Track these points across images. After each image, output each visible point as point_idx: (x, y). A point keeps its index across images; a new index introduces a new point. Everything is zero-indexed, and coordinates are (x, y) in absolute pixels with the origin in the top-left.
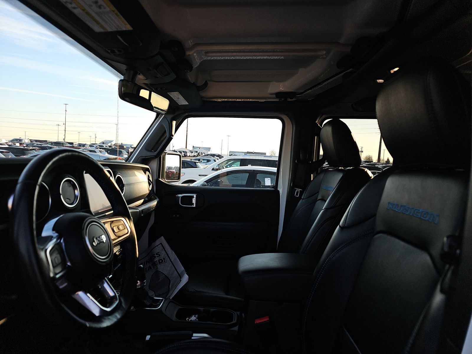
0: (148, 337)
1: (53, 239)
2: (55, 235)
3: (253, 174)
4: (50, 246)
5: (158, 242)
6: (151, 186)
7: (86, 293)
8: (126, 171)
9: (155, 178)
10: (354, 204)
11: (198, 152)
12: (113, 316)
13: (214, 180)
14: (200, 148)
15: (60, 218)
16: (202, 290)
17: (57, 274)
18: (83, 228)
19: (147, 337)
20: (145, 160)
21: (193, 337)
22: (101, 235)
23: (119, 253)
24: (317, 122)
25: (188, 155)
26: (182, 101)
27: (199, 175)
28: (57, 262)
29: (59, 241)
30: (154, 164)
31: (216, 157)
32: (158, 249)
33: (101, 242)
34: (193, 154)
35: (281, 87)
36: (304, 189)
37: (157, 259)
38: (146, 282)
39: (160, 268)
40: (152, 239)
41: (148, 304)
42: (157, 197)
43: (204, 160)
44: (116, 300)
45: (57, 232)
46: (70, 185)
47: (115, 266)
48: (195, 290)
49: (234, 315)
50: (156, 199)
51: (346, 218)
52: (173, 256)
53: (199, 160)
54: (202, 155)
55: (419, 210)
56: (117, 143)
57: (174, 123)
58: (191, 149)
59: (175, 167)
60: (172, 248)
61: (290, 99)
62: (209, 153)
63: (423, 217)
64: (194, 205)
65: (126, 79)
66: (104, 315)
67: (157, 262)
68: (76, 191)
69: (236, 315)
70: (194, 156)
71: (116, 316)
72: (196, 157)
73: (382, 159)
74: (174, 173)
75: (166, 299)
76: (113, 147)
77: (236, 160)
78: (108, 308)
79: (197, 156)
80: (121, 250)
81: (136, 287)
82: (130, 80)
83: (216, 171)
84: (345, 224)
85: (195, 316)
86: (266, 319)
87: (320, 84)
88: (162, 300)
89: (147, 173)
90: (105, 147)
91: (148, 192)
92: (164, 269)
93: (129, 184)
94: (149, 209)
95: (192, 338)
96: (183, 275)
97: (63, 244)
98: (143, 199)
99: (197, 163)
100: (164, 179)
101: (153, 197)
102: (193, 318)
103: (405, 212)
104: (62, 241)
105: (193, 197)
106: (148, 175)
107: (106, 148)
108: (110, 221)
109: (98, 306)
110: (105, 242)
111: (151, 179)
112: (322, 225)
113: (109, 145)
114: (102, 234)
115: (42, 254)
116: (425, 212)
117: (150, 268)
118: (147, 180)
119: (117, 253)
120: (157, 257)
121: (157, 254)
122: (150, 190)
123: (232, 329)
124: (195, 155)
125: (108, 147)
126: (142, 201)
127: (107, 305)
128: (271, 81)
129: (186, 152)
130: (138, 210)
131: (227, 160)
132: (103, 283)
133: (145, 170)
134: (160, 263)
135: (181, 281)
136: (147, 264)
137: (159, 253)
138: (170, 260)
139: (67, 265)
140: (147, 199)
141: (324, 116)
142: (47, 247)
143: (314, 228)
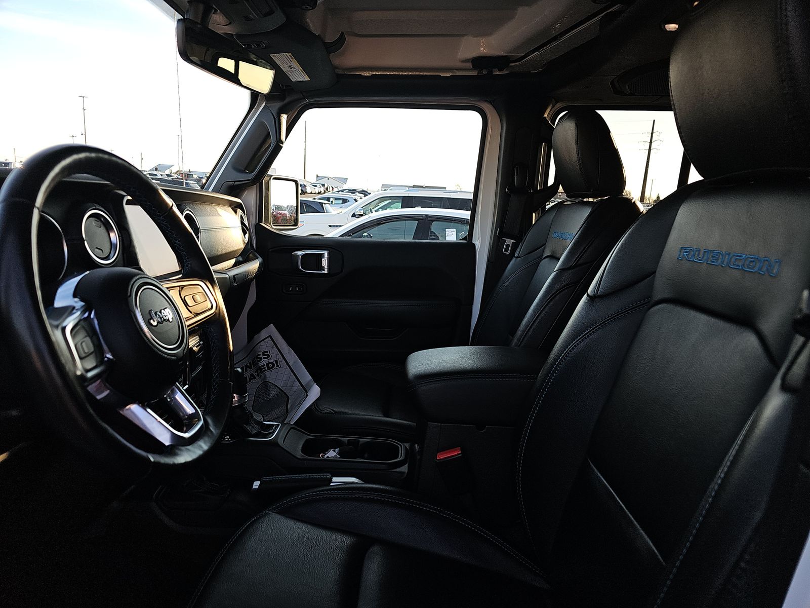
0: (256, 484)
1: (74, 311)
2: (79, 304)
3: (424, 223)
4: (70, 323)
5: (264, 334)
6: (247, 235)
7: (144, 407)
8: (201, 206)
9: (254, 221)
10: (615, 255)
11: (326, 186)
12: (195, 445)
13: (358, 233)
14: (328, 179)
15: (84, 276)
16: (343, 410)
17: (88, 371)
18: (129, 294)
19: (254, 485)
20: (234, 189)
21: (333, 483)
22: (164, 307)
23: (198, 348)
24: (546, 116)
25: (309, 191)
26: (298, 75)
27: (330, 226)
28: (86, 351)
29: (86, 315)
30: (250, 197)
31: (357, 193)
32: (265, 346)
33: (165, 320)
34: (317, 190)
35: (484, 46)
36: (519, 239)
37: (264, 362)
38: (247, 397)
39: (270, 376)
40: (254, 328)
41: (254, 432)
42: (258, 256)
43: (336, 199)
44: (199, 420)
45: (82, 300)
46: (100, 223)
47: (192, 370)
48: (333, 410)
49: (400, 449)
50: (257, 258)
51: (601, 281)
52: (292, 356)
53: (328, 199)
54: (333, 190)
55: (740, 256)
56: (181, 169)
57: (284, 118)
58: (314, 180)
59: (288, 206)
60: (290, 344)
61: (500, 70)
62: (346, 187)
63: (748, 267)
64: (324, 271)
65: (191, 18)
66: (179, 444)
67: (265, 368)
68: (112, 235)
69: (402, 449)
70: (319, 193)
71: (201, 447)
72: (323, 194)
73: (648, 197)
74: (286, 216)
75: (283, 424)
76: (175, 176)
77: (394, 199)
78: (185, 433)
79: (325, 193)
80: (201, 343)
81: (232, 404)
82: (199, 22)
83: (358, 217)
84: (597, 291)
85: (334, 451)
86: (456, 452)
87: (555, 39)
88: (278, 425)
89: (239, 211)
90: (159, 176)
91: (242, 246)
92: (278, 378)
93: (209, 230)
94: (245, 275)
95: (331, 484)
96: (310, 387)
97: (96, 322)
98: (235, 259)
99: (325, 204)
100: (270, 224)
101: (251, 255)
102: (332, 454)
103: (713, 262)
104: (92, 316)
105: (322, 256)
106: (241, 216)
107: (162, 177)
108: (179, 286)
109: (168, 429)
110: (171, 320)
111: (246, 222)
112: (553, 298)
113: (167, 172)
114: (166, 307)
115: (56, 336)
116: (752, 258)
117: (252, 377)
118: (240, 225)
119: (195, 348)
120: (264, 358)
121: (263, 354)
122: (246, 242)
123: (398, 470)
124: (321, 192)
125: (166, 177)
126: (233, 261)
127: (183, 429)
128: (463, 35)
129: (305, 186)
130: (227, 276)
131: (378, 199)
132: (173, 392)
133: (235, 207)
134: (269, 369)
135: (307, 396)
136: (246, 371)
137: (267, 352)
138: (288, 364)
139: (106, 357)
140: (241, 259)
141: (559, 105)
142: (64, 324)
143: (538, 304)
